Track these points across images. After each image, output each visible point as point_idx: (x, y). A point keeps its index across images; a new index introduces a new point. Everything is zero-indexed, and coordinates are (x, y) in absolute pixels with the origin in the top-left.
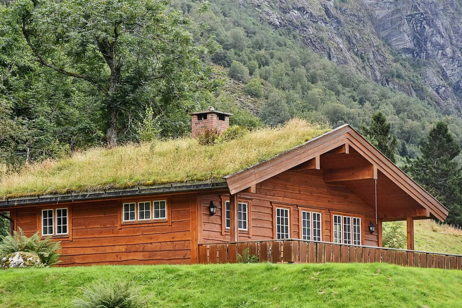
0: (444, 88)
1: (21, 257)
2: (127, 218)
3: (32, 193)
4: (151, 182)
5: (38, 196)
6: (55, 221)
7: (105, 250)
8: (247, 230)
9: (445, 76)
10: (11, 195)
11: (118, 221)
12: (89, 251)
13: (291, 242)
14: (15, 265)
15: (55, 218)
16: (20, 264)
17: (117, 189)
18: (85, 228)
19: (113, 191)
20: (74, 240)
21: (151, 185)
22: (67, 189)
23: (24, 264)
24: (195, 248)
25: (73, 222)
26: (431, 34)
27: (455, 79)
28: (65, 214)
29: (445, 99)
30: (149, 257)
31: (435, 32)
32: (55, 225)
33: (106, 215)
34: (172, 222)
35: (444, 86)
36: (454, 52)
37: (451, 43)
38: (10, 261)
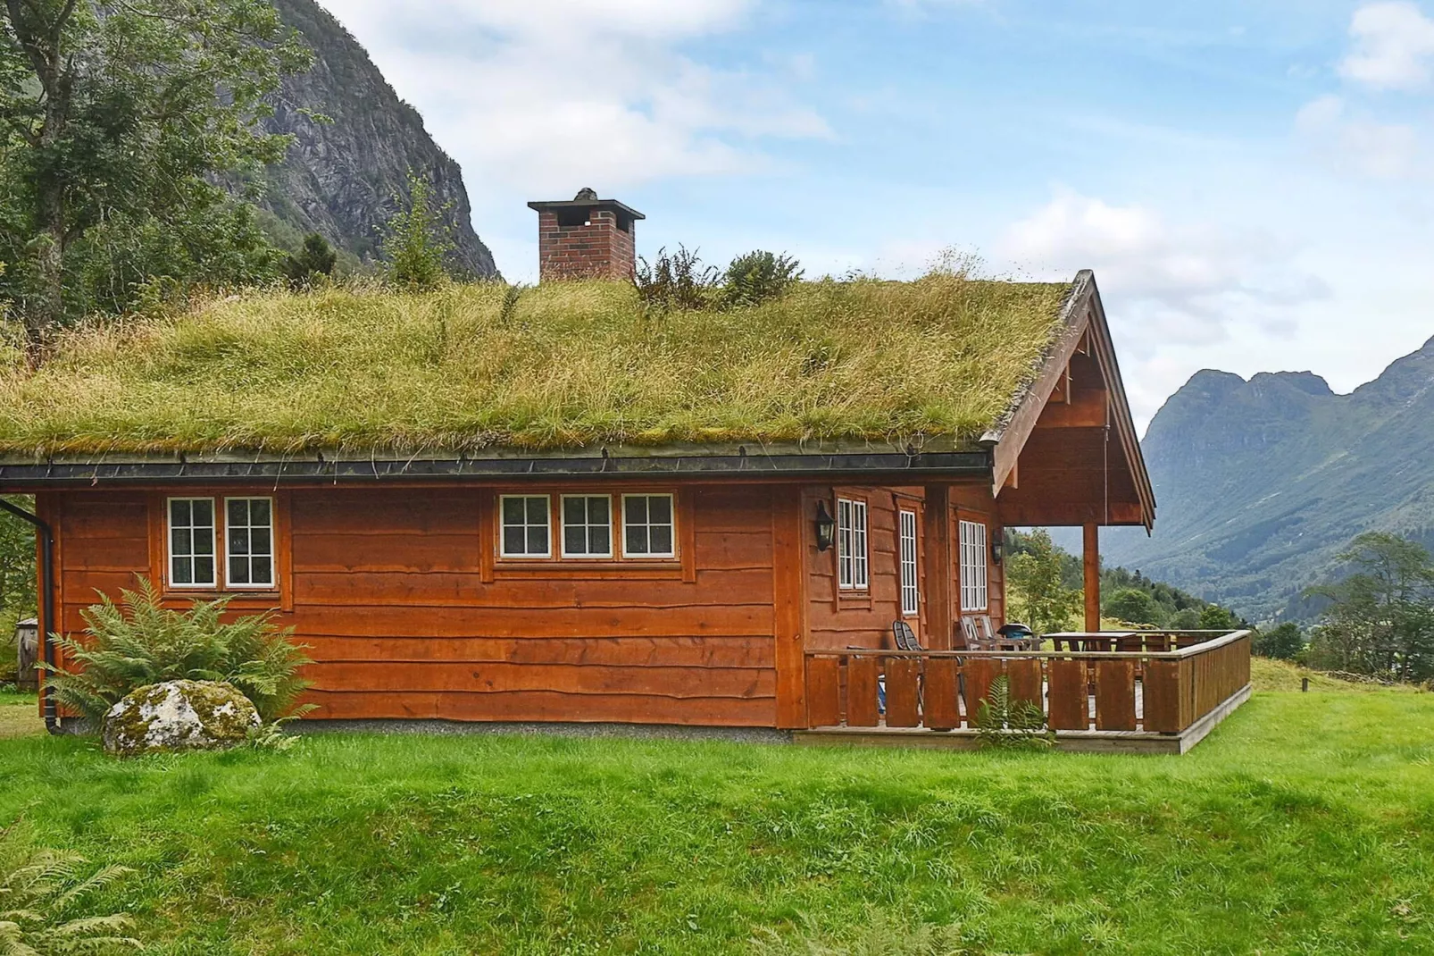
0: (314, 204)
1: (189, 707)
2: (514, 543)
3: (156, 445)
4: (656, 432)
5: (182, 455)
6: (220, 540)
7: (427, 652)
8: (865, 586)
9: (316, 187)
10: (63, 445)
11: (480, 556)
12: (362, 652)
13: (1173, 664)
14: (167, 735)
15: (222, 530)
16: (190, 730)
17: (518, 448)
18: (347, 570)
19: (494, 456)
20: (298, 610)
21: (660, 444)
22: (307, 436)
23: (204, 731)
24: (793, 665)
25: (295, 546)
26: (294, 120)
27: (330, 192)
28: (261, 518)
29: (317, 221)
30: (607, 686)
31: (300, 118)
32: (222, 555)
33: (429, 533)
34: (698, 572)
35: (315, 201)
36: (329, 151)
37: (326, 138)
38: (145, 719)
